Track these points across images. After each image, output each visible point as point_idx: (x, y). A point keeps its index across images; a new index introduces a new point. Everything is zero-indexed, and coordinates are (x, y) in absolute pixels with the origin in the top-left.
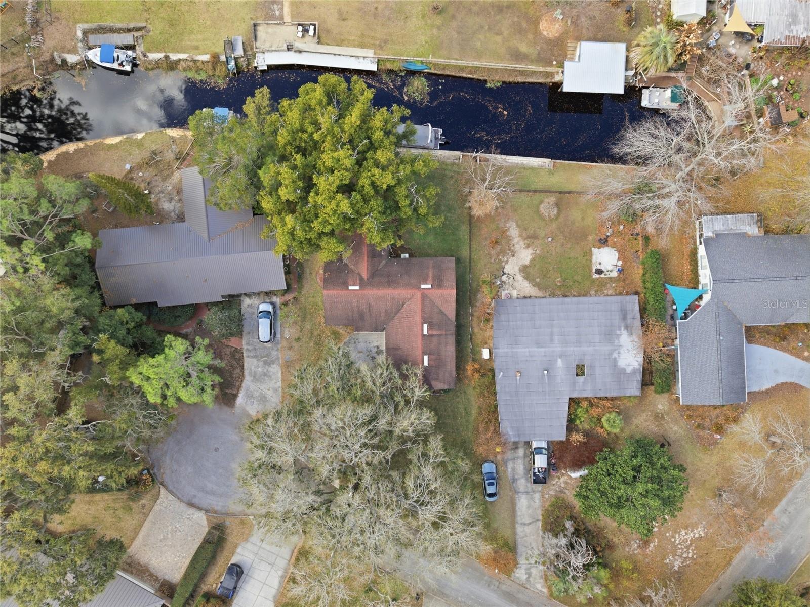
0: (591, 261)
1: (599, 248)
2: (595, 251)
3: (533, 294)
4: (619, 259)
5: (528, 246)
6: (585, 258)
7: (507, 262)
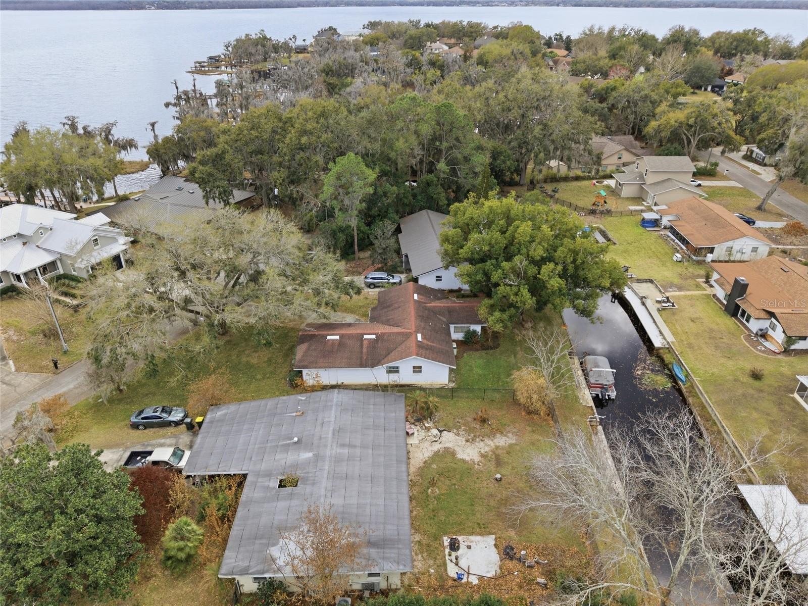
0: (472, 533)
1: (496, 546)
2: (491, 540)
3: (412, 461)
4: (481, 578)
5: (483, 456)
6: (476, 525)
7: (458, 435)
